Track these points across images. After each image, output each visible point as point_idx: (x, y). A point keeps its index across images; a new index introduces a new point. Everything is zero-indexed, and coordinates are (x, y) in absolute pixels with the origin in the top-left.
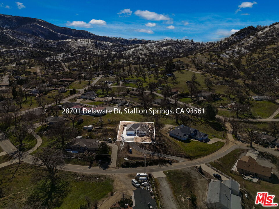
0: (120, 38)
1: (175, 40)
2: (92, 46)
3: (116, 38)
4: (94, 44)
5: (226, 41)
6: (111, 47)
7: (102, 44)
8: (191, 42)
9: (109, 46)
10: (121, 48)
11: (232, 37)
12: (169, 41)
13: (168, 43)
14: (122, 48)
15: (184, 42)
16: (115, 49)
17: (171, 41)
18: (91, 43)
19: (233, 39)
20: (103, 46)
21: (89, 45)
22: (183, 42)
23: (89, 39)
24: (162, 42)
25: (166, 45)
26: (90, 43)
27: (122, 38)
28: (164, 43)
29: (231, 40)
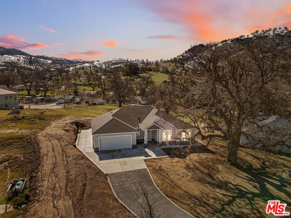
0: (61, 58)
1: (125, 60)
2: (25, 62)
3: (57, 58)
4: (27, 60)
5: (181, 57)
6: (50, 64)
7: (39, 61)
8: (141, 62)
9: (47, 63)
10: (63, 66)
11: (186, 54)
12: (119, 60)
13: (117, 62)
14: (65, 66)
15: (135, 62)
16: (56, 66)
17: (121, 60)
18: (23, 59)
19: (187, 55)
20: (39, 63)
21: (20, 61)
22: (133, 61)
23: (20, 55)
24: (112, 61)
25: (116, 64)
26: (21, 58)
27: (64, 58)
28: (114, 62)
29: (185, 56)
